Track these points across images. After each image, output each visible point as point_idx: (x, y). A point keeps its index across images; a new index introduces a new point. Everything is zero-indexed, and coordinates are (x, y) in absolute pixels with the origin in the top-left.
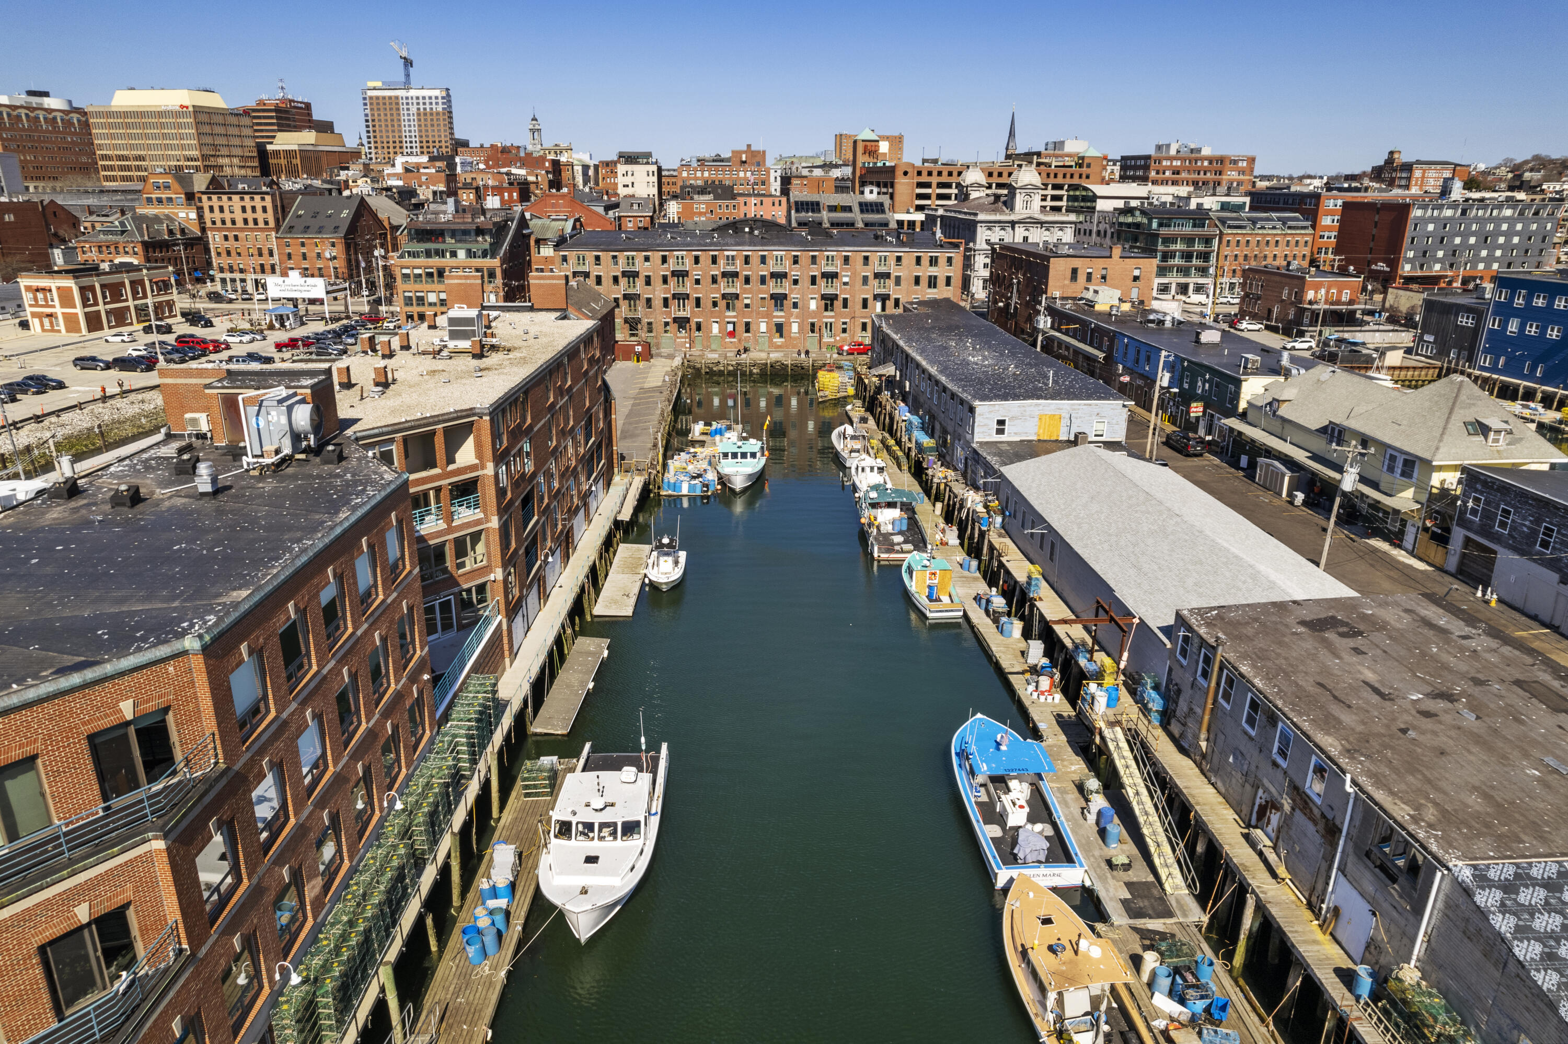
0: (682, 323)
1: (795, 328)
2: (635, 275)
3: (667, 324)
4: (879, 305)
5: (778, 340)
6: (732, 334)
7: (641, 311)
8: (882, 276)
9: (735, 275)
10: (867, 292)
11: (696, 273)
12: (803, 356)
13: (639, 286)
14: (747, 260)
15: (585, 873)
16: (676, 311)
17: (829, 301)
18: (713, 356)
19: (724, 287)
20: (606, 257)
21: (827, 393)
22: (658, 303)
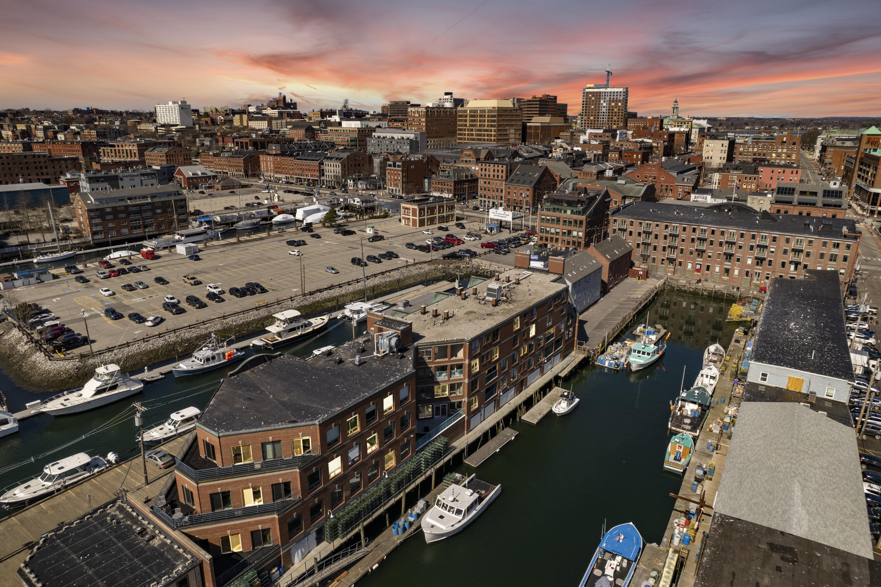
0: (671, 261)
1: (736, 272)
2: (650, 233)
3: (663, 260)
4: (792, 267)
5: (725, 278)
6: (698, 271)
7: (650, 251)
8: (797, 251)
9: (705, 240)
10: (785, 258)
11: (683, 236)
12: (735, 290)
13: (651, 239)
14: (713, 232)
15: (437, 521)
16: (668, 254)
17: (760, 261)
18: (683, 282)
19: (697, 245)
20: (636, 222)
21: (732, 317)
22: (660, 249)
